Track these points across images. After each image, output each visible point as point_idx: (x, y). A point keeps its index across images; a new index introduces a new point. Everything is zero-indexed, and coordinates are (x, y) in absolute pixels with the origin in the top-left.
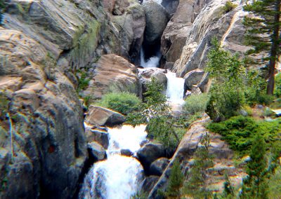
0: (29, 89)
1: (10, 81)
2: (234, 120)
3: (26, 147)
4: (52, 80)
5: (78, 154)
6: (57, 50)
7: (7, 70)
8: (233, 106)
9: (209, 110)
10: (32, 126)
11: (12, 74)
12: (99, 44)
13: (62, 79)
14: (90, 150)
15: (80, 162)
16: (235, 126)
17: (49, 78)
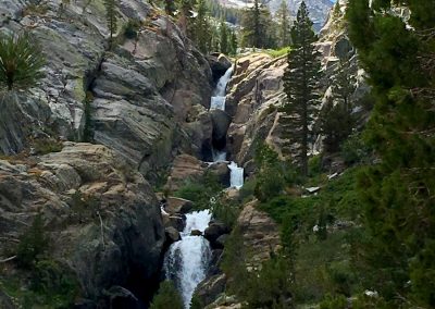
0: (114, 190)
1: (98, 186)
2: (276, 200)
3: (115, 237)
4: (133, 181)
5: (158, 238)
6: (139, 155)
7: (96, 177)
8: (275, 189)
9: (257, 194)
10: (118, 219)
11: (99, 180)
12: (173, 147)
13: (141, 180)
14: (167, 234)
15: (160, 244)
16: (278, 204)
17: (130, 180)
